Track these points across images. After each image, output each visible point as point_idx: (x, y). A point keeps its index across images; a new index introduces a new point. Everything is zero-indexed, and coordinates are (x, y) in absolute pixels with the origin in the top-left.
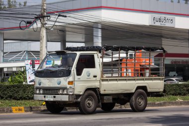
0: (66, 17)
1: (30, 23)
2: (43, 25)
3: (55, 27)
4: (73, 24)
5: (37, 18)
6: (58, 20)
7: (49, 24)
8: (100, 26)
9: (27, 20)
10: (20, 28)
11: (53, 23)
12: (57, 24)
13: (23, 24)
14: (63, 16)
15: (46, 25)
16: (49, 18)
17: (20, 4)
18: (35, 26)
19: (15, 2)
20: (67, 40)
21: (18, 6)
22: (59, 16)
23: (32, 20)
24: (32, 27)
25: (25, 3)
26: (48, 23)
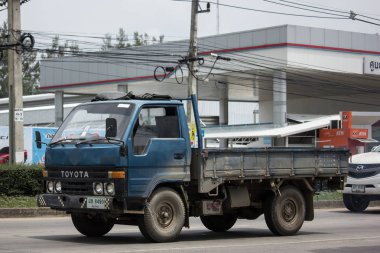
0: (229, 60)
1: (171, 70)
2: (192, 72)
3: (211, 76)
4: (241, 72)
5: (181, 62)
6: (216, 65)
7: (202, 71)
8: (284, 75)
9: (166, 65)
10: (155, 77)
11: (208, 70)
12: (214, 71)
13: (160, 72)
14: (224, 59)
15: (197, 74)
16: (201, 61)
17: (154, 40)
18: (178, 73)
19: (146, 35)
20: (230, 97)
21: (151, 43)
22: (218, 58)
23: (174, 65)
24: (173, 76)
25: (161, 38)
26: (201, 69)
